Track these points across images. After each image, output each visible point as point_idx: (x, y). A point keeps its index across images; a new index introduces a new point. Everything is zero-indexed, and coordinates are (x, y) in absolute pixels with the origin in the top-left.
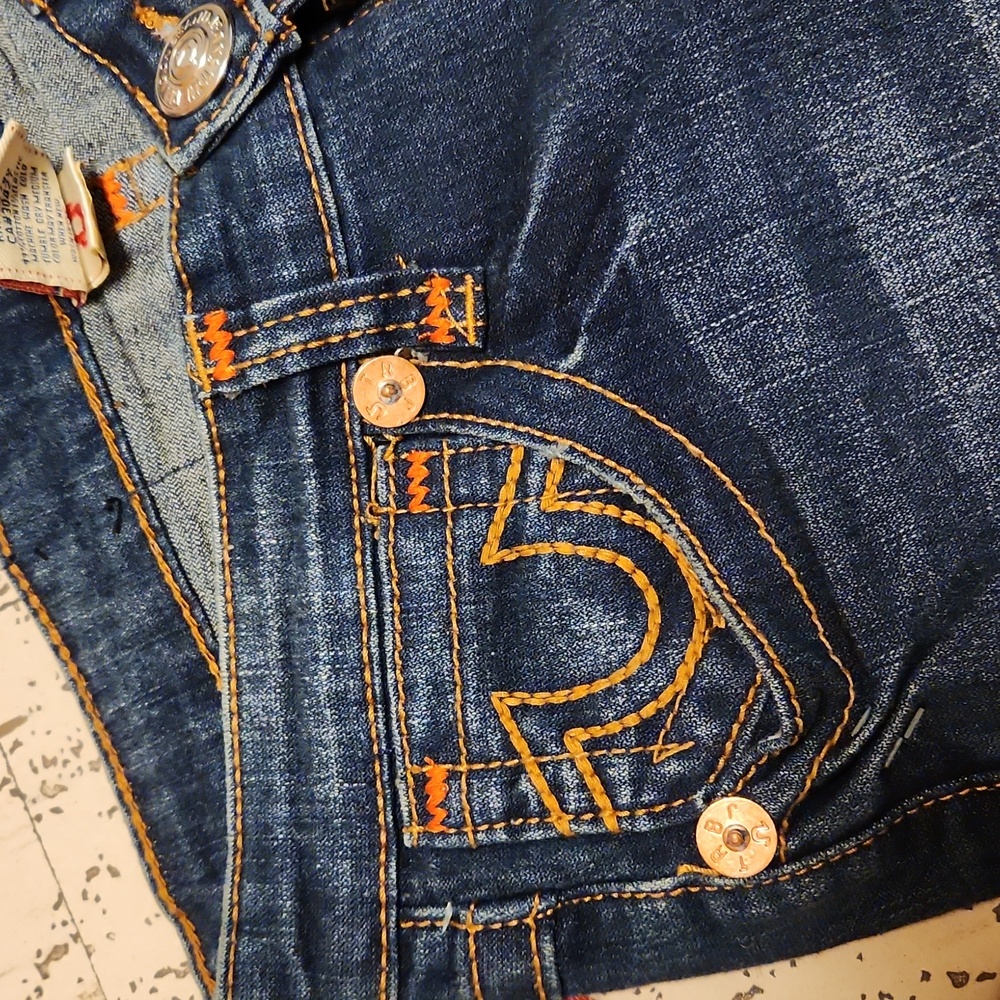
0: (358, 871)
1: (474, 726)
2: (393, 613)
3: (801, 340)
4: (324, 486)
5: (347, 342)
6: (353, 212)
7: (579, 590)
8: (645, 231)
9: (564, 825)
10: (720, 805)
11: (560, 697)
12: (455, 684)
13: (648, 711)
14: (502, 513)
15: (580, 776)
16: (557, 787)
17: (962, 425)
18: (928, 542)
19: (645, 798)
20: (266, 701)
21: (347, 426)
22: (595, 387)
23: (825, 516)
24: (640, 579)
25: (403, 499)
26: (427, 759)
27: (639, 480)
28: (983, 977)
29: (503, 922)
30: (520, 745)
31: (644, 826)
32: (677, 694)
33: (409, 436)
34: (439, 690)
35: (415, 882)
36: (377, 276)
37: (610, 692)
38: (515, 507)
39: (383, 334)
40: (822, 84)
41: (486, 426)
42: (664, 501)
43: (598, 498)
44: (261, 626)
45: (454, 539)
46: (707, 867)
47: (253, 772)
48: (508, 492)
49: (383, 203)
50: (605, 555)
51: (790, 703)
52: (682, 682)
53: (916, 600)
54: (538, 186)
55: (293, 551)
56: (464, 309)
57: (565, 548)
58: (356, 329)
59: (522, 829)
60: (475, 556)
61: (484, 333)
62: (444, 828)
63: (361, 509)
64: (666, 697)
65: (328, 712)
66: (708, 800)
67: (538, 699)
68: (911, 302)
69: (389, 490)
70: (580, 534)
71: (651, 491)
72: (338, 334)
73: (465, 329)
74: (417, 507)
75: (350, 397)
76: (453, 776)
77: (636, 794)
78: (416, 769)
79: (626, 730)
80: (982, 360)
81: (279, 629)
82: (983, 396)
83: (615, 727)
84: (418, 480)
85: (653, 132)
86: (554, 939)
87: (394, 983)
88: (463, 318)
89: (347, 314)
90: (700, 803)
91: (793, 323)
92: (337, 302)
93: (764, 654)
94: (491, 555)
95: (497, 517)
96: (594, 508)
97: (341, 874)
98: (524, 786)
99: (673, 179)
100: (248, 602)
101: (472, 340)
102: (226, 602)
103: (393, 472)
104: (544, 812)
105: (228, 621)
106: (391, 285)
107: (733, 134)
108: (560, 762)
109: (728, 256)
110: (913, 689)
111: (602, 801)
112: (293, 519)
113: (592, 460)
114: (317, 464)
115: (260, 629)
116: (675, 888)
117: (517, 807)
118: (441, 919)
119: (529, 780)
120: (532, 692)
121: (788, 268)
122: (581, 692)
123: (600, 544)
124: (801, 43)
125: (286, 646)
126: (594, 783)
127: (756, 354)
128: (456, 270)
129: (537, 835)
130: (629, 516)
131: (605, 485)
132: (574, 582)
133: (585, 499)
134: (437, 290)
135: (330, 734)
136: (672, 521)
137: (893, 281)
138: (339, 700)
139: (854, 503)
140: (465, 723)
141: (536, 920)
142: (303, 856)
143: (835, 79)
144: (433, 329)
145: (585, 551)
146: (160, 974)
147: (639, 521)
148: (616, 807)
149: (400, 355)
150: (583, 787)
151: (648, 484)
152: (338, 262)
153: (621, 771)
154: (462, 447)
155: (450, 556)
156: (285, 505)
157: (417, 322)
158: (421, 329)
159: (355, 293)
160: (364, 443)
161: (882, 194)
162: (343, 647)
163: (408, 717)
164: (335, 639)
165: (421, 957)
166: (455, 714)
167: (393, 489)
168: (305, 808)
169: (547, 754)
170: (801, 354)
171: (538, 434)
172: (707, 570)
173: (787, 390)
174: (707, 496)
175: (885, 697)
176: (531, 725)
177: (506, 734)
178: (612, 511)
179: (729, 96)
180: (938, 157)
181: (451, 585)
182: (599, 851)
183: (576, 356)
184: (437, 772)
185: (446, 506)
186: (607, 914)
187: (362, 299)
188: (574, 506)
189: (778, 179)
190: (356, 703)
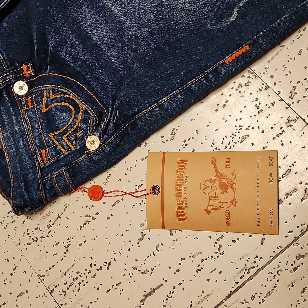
0: (34, 174)
1: (47, 141)
2: (29, 126)
3: (82, 53)
4: (14, 109)
5: (10, 80)
6: (6, 58)
7: (60, 111)
8: (52, 43)
9: (66, 153)
10: (89, 138)
11: (61, 131)
12: (42, 134)
13: (75, 127)
14: (44, 102)
15: (66, 143)
16: (63, 146)
17: (114, 60)
18: (111, 81)
19: (77, 142)
20: (13, 151)
21: (15, 97)
22: (53, 74)
23: (93, 82)
24: (70, 106)
25: (27, 106)
26: (41, 150)
27: (64, 88)
28: (146, 158)
29: (59, 173)
30: (56, 142)
31: (78, 147)
32: (79, 123)
33: (27, 95)
34: (40, 137)
35: (44, 173)
36: (12, 67)
37: (68, 126)
38: (46, 101)
39: (16, 77)
40: (75, 10)
41: (38, 88)
42: (69, 90)
43: (59, 94)
44: (9, 138)
45: (37, 110)
46: (90, 150)
47: (13, 164)
48: (45, 99)
49: (11, 55)
50: (63, 103)
51: (94, 115)
52: (79, 120)
53: (111, 91)
54: (35, 42)
55: (11, 123)
56: (30, 69)
57: (55, 104)
58: (11, 77)
59: (60, 156)
60: (41, 111)
61: (34, 72)
62: (46, 162)
63: (22, 111)
64: (77, 124)
65: (23, 149)
66: (87, 138)
67: (57, 133)
68: (100, 42)
69: (25, 106)
70: (57, 101)
71: (67, 89)
72: (8, 79)
73: (31, 72)
74: (30, 107)
75: (14, 91)
76: (46, 151)
77: (76, 142)
78: (39, 152)
79: (72, 132)
80: (114, 48)
81: (12, 138)
82: (116, 54)
83: (70, 132)
84: (29, 102)
85: (49, 26)
86: (69, 173)
87: (43, 191)
88: (30, 71)
89: (9, 75)
90: (85, 139)
91: (80, 51)
92: (6, 74)
93: (91, 111)
94: (44, 110)
95: (43, 104)
96: (59, 96)
97: (31, 176)
98: (58, 148)
99: (54, 33)
100: (6, 135)
101: (33, 74)
102: (2, 136)
103: (25, 102)
104: (62, 152)
105: (3, 140)
106: (16, 68)
107: (63, 22)
108: (62, 142)
109: (67, 43)
110: (115, 107)
111: (71, 146)
112: (10, 117)
113: (56, 87)
114: (11, 105)
115: (9, 139)
116: (86, 156)
117: (58, 153)
118: (49, 177)
119: (58, 147)
120: (56, 132)
121: (77, 42)
122: (64, 128)
123: (61, 102)
124: (70, 4)
125: (14, 140)
126: (69, 143)
127: (75, 58)
128: (27, 63)
129: (62, 156)
130: (66, 96)
131: (60, 91)
132: (59, 110)
133: (57, 95)
134: (24, 67)
135: (24, 153)
136: (71, 93)
137: (96, 40)
138: (24, 146)
139: (98, 79)
140: (45, 141)
141: (64, 171)
142: (24, 175)
143: (78, 9)
144: (25, 74)
145: (59, 104)
146: (8, 213)
147: (68, 96)
148: (73, 146)
149: (21, 81)
150: (67, 144)
151: (66, 88)
152: (5, 67)
153: (72, 139)
154: (36, 94)
155: (37, 113)
156: (8, 115)
157: (22, 74)
158: (23, 75)
159: (9, 71)
160: (19, 99)
161: (91, 26)
162: (23, 137)
163: (36, 144)
164: (21, 135)
165: (47, 185)
166: (43, 140)
167: (25, 105)
168: (23, 168)
169: (60, 141)
170: (83, 56)
171: (46, 86)
172: (78, 99)
173: (82, 62)
174: (76, 87)
175: (110, 109)
176: (56, 137)
177: (53, 141)
178: (62, 95)
179: (60, 16)
180: (98, 16)
181: (38, 118)
182: (72, 155)
183: (48, 70)
184: (43, 152)
185: (35, 105)
186: (77, 166)
187: (11, 72)
188: (56, 96)
189: (72, 28)
190: (28, 145)
